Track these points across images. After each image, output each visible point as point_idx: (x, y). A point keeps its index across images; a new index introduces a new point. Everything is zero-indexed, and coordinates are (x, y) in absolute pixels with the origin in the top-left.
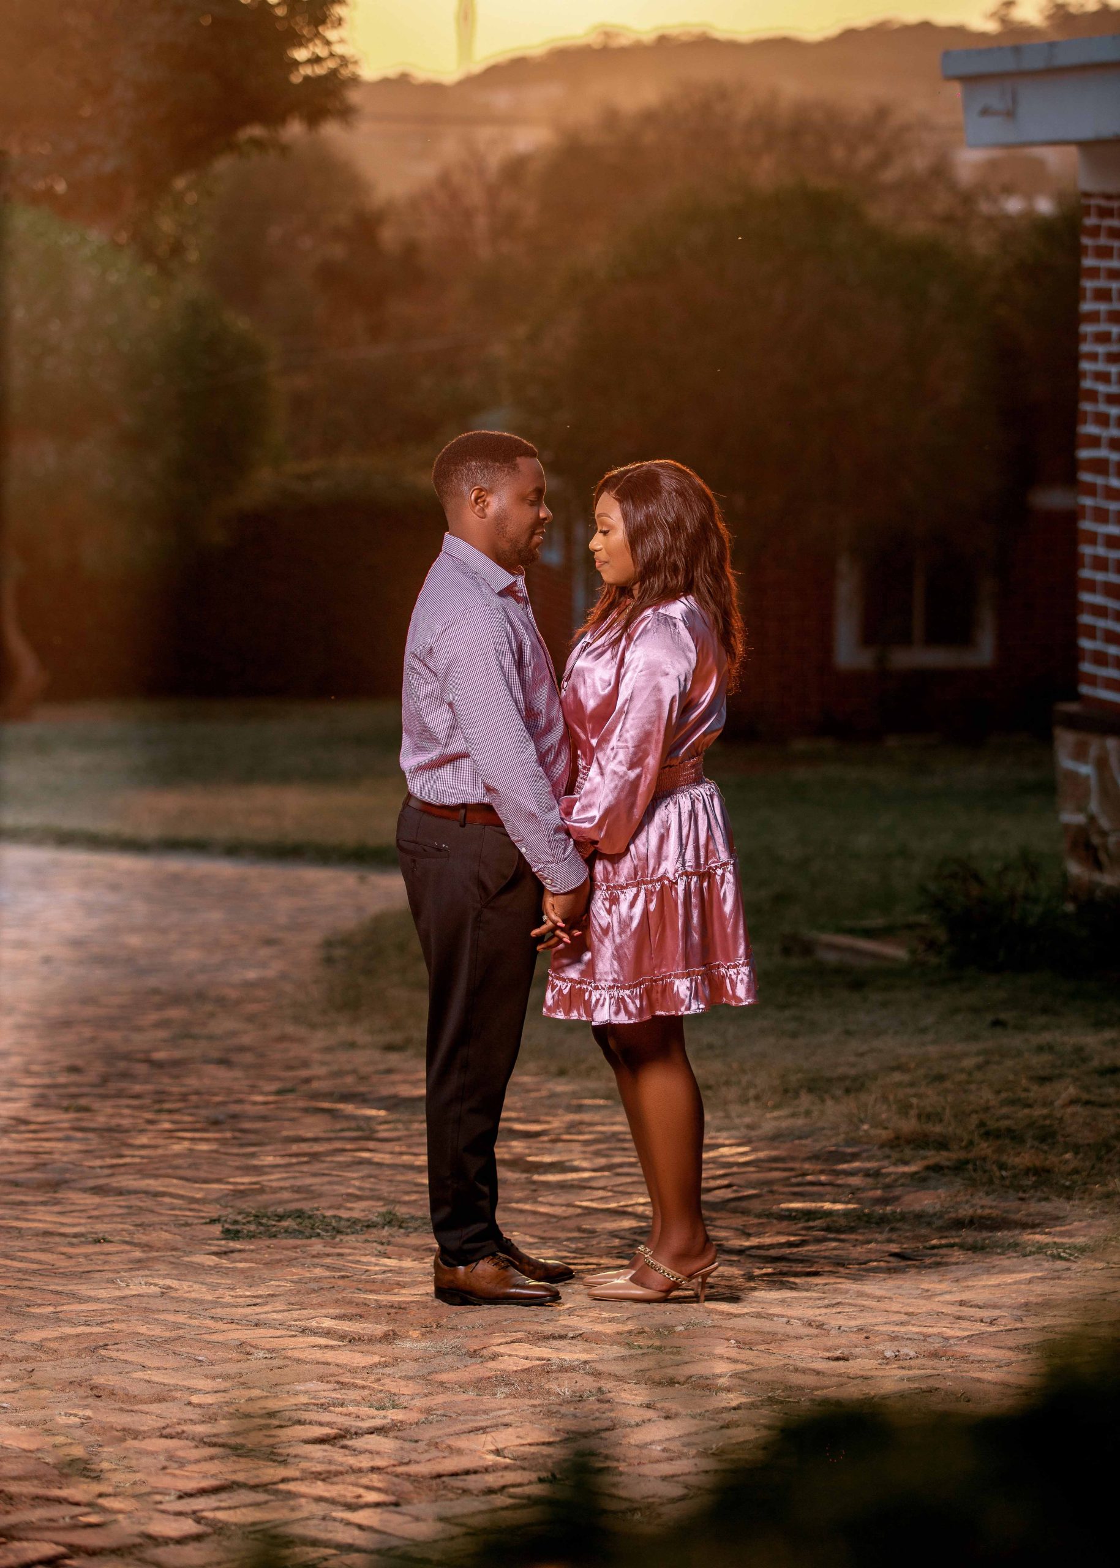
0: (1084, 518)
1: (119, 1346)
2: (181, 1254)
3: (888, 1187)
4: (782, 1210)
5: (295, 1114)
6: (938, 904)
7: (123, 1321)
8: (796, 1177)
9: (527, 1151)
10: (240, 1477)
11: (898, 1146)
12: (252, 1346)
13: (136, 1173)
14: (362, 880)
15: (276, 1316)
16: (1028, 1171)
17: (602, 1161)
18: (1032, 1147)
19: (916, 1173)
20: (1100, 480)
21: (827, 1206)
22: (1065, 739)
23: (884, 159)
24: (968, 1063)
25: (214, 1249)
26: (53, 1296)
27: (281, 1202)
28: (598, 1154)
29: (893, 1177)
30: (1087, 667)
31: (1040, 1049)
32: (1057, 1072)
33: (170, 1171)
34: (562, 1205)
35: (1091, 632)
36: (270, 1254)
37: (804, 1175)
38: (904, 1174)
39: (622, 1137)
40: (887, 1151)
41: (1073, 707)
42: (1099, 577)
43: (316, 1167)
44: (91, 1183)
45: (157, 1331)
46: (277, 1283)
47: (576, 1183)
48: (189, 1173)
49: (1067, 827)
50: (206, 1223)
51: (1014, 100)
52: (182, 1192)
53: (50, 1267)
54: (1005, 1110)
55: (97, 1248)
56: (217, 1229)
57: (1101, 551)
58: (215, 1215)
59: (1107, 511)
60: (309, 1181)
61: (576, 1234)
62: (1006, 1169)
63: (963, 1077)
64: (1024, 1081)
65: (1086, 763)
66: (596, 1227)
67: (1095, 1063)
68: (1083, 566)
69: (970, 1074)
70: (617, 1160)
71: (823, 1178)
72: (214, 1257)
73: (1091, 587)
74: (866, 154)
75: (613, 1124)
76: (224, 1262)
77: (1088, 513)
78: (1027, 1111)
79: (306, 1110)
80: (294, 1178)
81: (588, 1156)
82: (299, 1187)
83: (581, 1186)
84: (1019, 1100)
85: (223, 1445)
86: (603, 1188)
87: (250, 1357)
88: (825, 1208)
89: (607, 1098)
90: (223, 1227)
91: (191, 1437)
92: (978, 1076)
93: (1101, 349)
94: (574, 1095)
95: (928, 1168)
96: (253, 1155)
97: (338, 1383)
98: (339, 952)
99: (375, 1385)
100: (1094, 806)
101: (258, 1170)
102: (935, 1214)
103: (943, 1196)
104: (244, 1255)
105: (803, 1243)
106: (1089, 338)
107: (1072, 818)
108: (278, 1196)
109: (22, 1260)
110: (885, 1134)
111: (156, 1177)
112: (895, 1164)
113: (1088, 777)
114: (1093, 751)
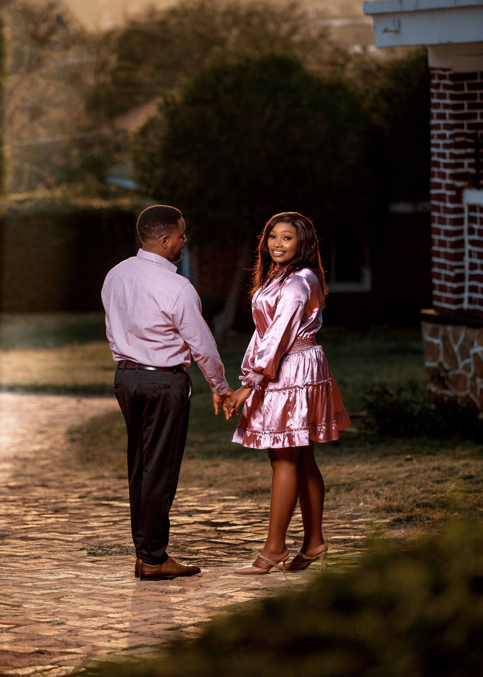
0: (434, 222)
1: (68, 597)
2: (75, 562)
3: (377, 529)
4: (333, 539)
5: (92, 507)
6: (370, 406)
7: (65, 588)
8: (335, 526)
9: (211, 518)
10: (144, 642)
11: (378, 511)
12: (125, 596)
13: (37, 531)
14: (79, 402)
15: (130, 584)
16: (440, 520)
17: (246, 521)
18: (439, 511)
19: (389, 522)
20: (441, 204)
21: (353, 537)
22: (427, 327)
23: (294, 30)
24: (402, 476)
25: (89, 560)
26: (29, 579)
27: (108, 541)
28: (243, 518)
29: (379, 524)
30: (436, 293)
31: (434, 469)
32: (444, 479)
33: (53, 530)
34: (234, 540)
35: (438, 276)
36: (113, 561)
37: (339, 525)
38: (384, 523)
39: (250, 511)
40: (374, 514)
41: (431, 312)
42: (442, 250)
43: (118, 526)
44: (19, 536)
45: (82, 591)
46: (124, 572)
47: (237, 530)
48: (62, 530)
49: (428, 369)
50: (78, 550)
51: (399, 25)
52: (62, 538)
53: (20, 569)
54: (424, 495)
55: (36, 561)
56: (85, 552)
57: (443, 238)
58: (81, 547)
59: (445, 219)
60: (117, 532)
61: (243, 551)
62: (430, 520)
63: (402, 482)
64: (430, 483)
65: (437, 338)
66: (252, 548)
67: (461, 474)
68: (434, 245)
69: (404, 480)
70: (252, 520)
71: (348, 526)
72: (90, 563)
73: (438, 254)
74: (285, 28)
75: (244, 506)
76: (94, 565)
77: (436, 220)
78: (434, 495)
79: (96, 505)
80: (110, 531)
81: (239, 519)
82: (114, 535)
83: (240, 532)
84: (429, 491)
85: (130, 632)
86: (250, 532)
87: (126, 600)
88: (352, 538)
89: (236, 496)
90: (88, 551)
91: (116, 629)
92: (408, 481)
93: (441, 142)
94: (220, 495)
95: (394, 520)
96: (86, 522)
97: (168, 608)
98: (76, 436)
99: (184, 609)
100: (441, 358)
101: (92, 528)
102: (402, 539)
103: (403, 532)
104: (102, 562)
105: (345, 552)
106: (435, 137)
107: (430, 364)
108: (106, 538)
109: (6, 566)
110: (372, 507)
111: (48, 532)
112: (379, 519)
113: (438, 345)
114: (441, 332)
